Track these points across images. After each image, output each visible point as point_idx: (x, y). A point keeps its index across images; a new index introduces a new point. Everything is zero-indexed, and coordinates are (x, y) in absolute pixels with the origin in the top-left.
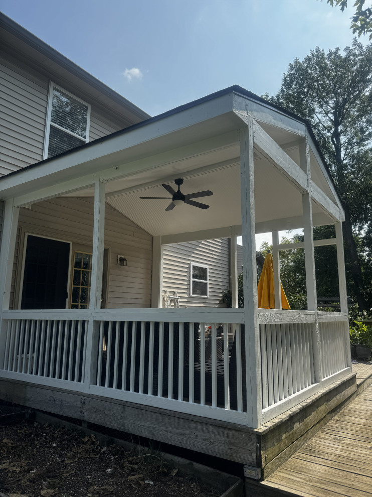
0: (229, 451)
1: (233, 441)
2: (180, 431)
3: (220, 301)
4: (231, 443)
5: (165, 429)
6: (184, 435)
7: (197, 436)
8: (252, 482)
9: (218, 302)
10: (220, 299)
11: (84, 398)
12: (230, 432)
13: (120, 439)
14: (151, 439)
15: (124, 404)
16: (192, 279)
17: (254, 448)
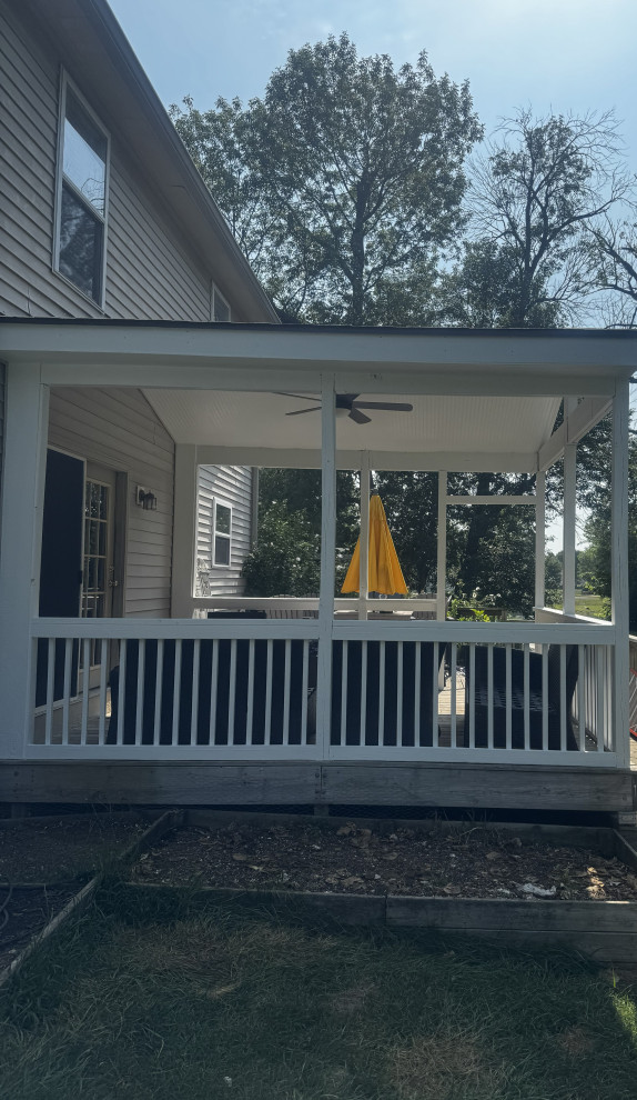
0: (596, 800)
1: (602, 787)
2: (522, 789)
3: (240, 573)
4: (598, 791)
5: (495, 790)
6: (528, 792)
7: (549, 791)
8: (627, 828)
9: (237, 576)
10: (239, 569)
11: (323, 770)
12: (598, 778)
13: (408, 818)
14: (470, 808)
15: (417, 767)
16: (216, 533)
17: (630, 790)
